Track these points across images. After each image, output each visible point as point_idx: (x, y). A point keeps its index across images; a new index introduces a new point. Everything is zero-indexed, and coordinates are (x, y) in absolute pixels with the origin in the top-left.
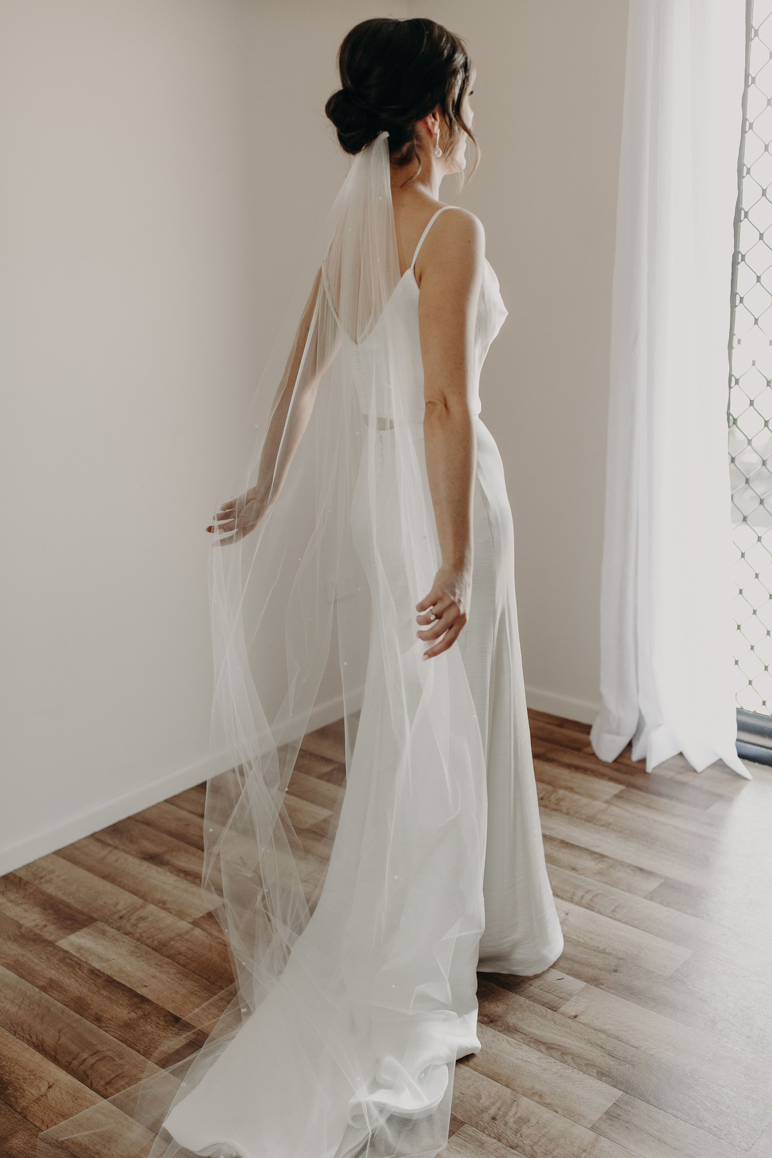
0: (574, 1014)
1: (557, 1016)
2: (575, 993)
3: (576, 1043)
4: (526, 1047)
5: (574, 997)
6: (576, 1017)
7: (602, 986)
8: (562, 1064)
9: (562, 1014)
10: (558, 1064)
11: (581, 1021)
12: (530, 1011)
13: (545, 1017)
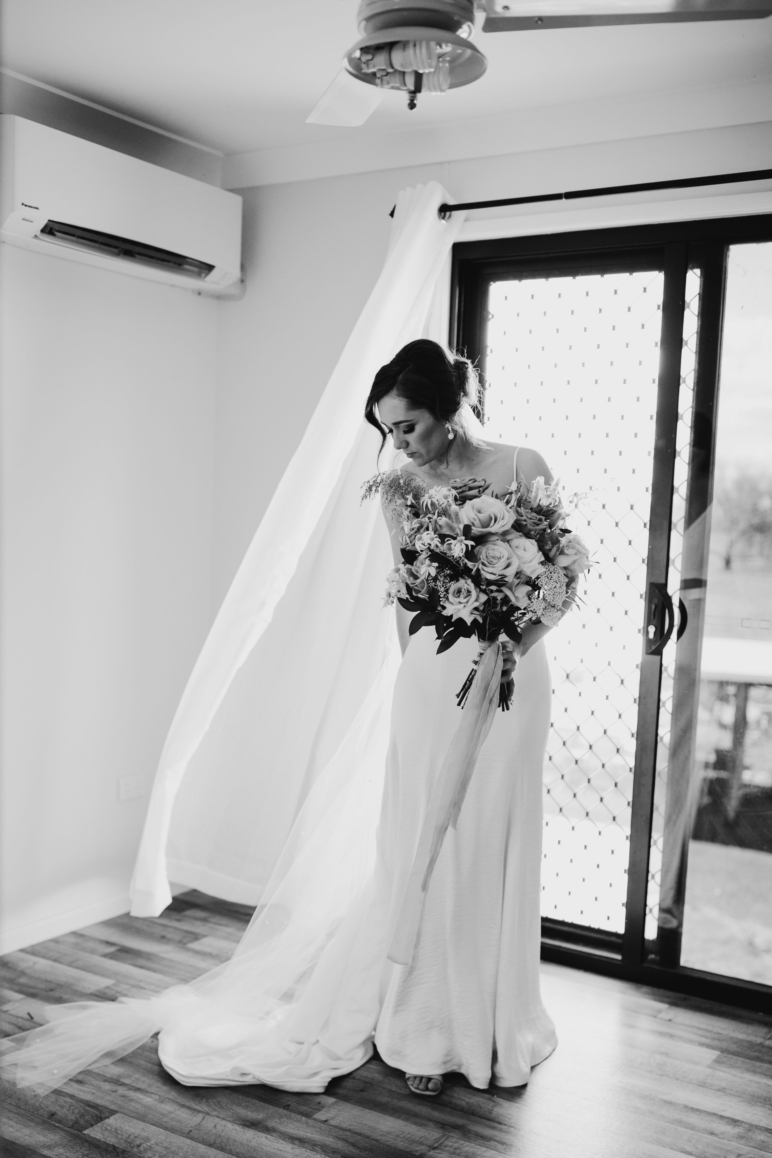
0: (324, 1119)
1: (310, 1121)
2: (326, 1105)
3: (325, 1138)
4: (281, 1141)
5: (325, 1109)
6: (326, 1121)
7: (350, 1101)
8: (312, 1152)
9: (315, 1119)
10: (308, 1151)
11: (331, 1124)
12: (287, 1117)
13: (298, 1121)
